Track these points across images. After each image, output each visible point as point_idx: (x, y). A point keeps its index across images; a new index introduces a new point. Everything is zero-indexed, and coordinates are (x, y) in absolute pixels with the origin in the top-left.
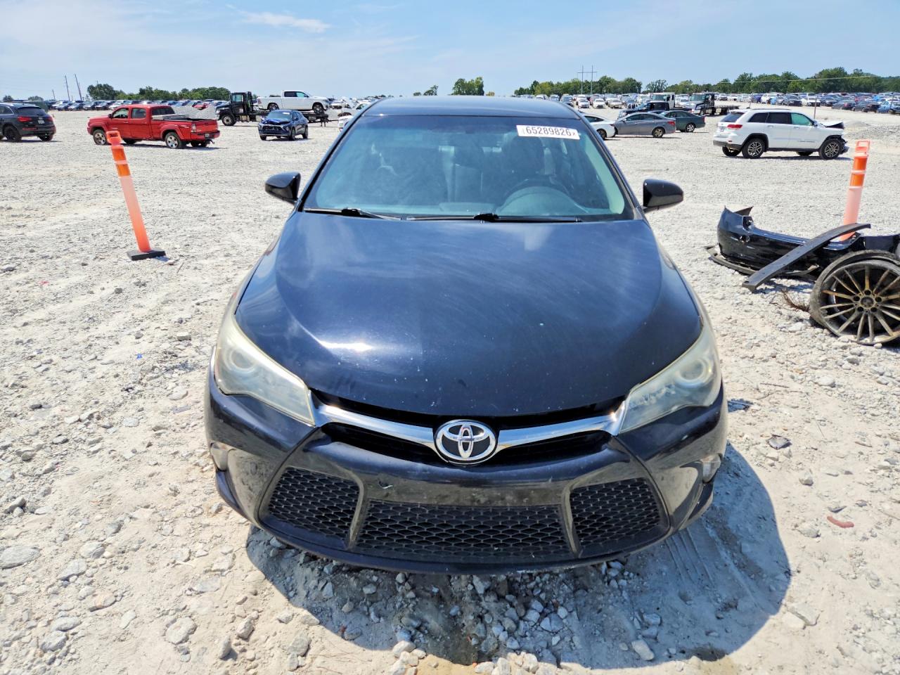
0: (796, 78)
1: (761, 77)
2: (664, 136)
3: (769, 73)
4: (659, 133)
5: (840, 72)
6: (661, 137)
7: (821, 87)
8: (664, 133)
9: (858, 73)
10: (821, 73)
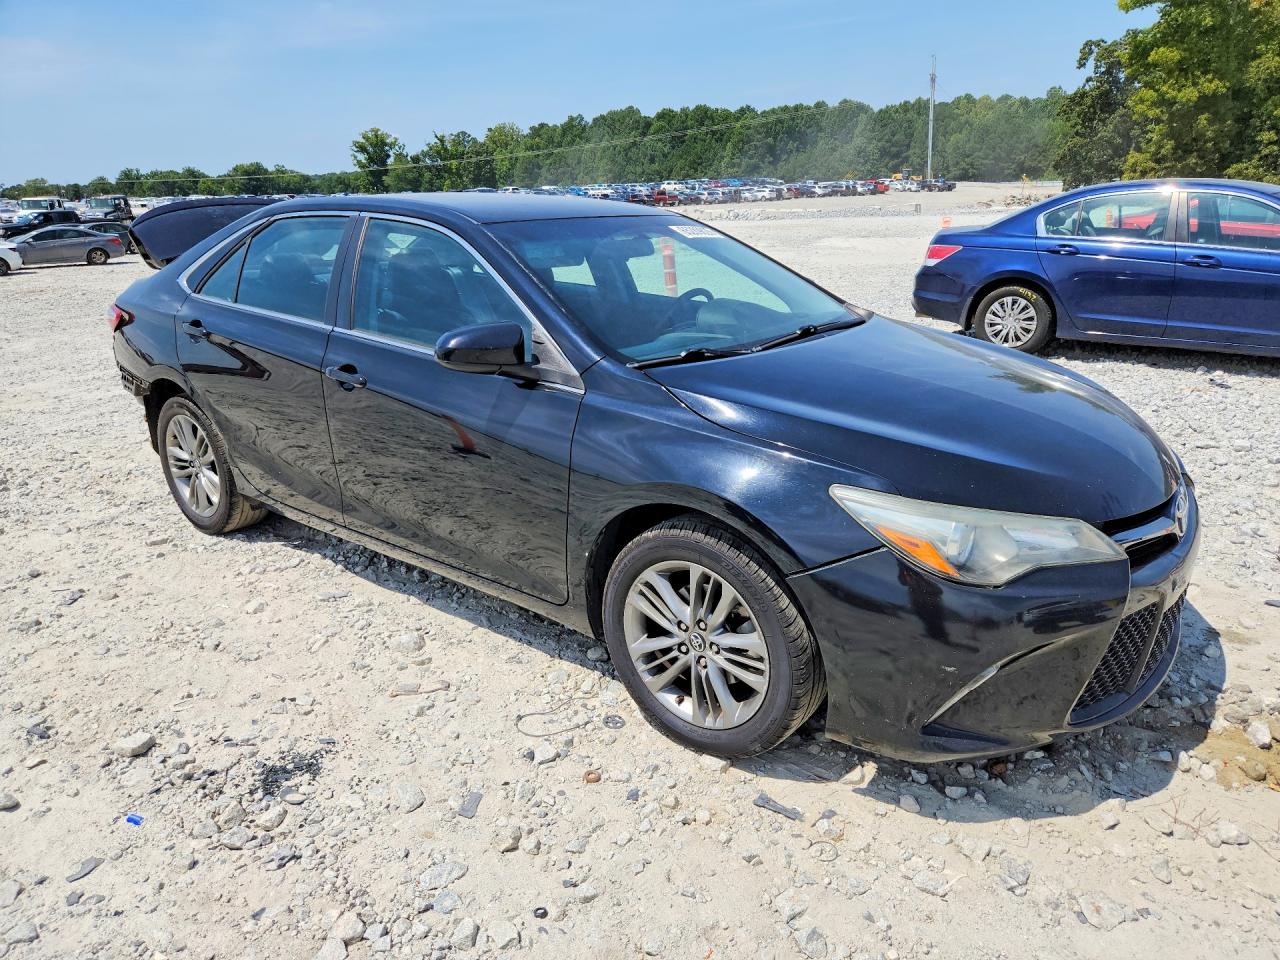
0: (204, 176)
1: (154, 174)
2: (109, 261)
3: (164, 168)
4: (98, 256)
5: (258, 169)
6: (104, 263)
7: (243, 187)
8: (108, 256)
9: (281, 171)
10: (235, 169)
